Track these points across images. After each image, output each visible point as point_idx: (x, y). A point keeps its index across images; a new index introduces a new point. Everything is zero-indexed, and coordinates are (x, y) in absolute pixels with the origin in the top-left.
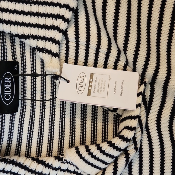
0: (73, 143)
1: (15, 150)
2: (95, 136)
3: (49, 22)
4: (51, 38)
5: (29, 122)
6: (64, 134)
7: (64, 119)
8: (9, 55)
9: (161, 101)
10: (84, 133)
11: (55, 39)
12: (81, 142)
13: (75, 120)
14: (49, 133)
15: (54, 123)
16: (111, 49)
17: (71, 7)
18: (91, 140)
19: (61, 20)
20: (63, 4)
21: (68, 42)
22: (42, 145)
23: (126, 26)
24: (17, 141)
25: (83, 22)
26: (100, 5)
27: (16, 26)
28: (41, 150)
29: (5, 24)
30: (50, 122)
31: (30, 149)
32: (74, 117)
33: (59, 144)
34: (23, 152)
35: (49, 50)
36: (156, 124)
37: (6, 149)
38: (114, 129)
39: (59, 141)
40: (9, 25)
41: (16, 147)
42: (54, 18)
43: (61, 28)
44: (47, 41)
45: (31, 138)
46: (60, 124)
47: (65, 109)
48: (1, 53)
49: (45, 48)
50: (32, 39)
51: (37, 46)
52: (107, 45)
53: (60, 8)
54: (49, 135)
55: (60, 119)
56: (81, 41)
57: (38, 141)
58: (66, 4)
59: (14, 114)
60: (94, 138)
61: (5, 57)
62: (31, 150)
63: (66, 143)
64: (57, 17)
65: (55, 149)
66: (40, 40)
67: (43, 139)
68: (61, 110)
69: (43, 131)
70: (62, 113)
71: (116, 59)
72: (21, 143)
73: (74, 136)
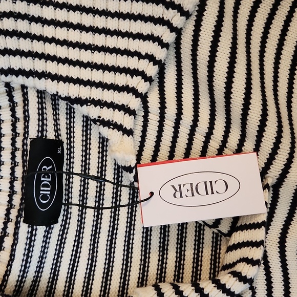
0: (145, 278)
1: (45, 289)
2: (182, 267)
3: (121, 80)
4: (123, 105)
5: (75, 241)
6: (131, 262)
7: (132, 237)
8: (50, 128)
9: (288, 213)
10: (165, 261)
11: (129, 107)
12: (157, 276)
13: (150, 240)
14: (106, 259)
15: (115, 243)
16: (214, 129)
17: (157, 59)
18: (174, 273)
19: (140, 77)
20: (144, 54)
21: (147, 112)
22: (93, 280)
23: (244, 93)
24: (51, 273)
25: (172, 84)
26: (205, 59)
27: (67, 83)
28: (91, 288)
29: (49, 80)
30: (109, 242)
31: (71, 286)
32: (149, 234)
33: (121, 278)
34: (60, 291)
35: (119, 124)
36: (278, 248)
37: (31, 286)
38: (212, 255)
39: (122, 274)
40: (56, 81)
41: (48, 283)
42: (128, 75)
43: (139, 91)
44: (117, 110)
45: (75, 268)
46: (124, 246)
47: (135, 220)
48: (39, 125)
49: (112, 121)
50: (92, 105)
51: (99, 117)
52: (209, 121)
53: (139, 59)
54: (105, 264)
55: (125, 237)
56: (169, 113)
57: (86, 273)
58: (149, 53)
59: (52, 226)
60: (180, 269)
61: (45, 133)
62: (73, 288)
63: (133, 277)
64: (134, 73)
65: (114, 286)
66: (105, 107)
67: (94, 270)
68: (127, 222)
69: (97, 256)
70: (130, 227)
71: (221, 144)
72: (58, 275)
73: (147, 265)
